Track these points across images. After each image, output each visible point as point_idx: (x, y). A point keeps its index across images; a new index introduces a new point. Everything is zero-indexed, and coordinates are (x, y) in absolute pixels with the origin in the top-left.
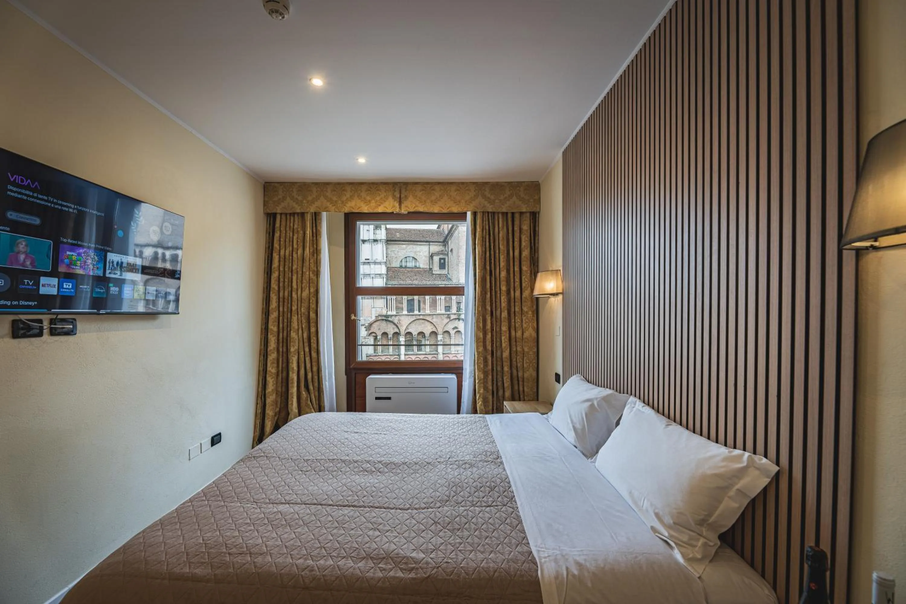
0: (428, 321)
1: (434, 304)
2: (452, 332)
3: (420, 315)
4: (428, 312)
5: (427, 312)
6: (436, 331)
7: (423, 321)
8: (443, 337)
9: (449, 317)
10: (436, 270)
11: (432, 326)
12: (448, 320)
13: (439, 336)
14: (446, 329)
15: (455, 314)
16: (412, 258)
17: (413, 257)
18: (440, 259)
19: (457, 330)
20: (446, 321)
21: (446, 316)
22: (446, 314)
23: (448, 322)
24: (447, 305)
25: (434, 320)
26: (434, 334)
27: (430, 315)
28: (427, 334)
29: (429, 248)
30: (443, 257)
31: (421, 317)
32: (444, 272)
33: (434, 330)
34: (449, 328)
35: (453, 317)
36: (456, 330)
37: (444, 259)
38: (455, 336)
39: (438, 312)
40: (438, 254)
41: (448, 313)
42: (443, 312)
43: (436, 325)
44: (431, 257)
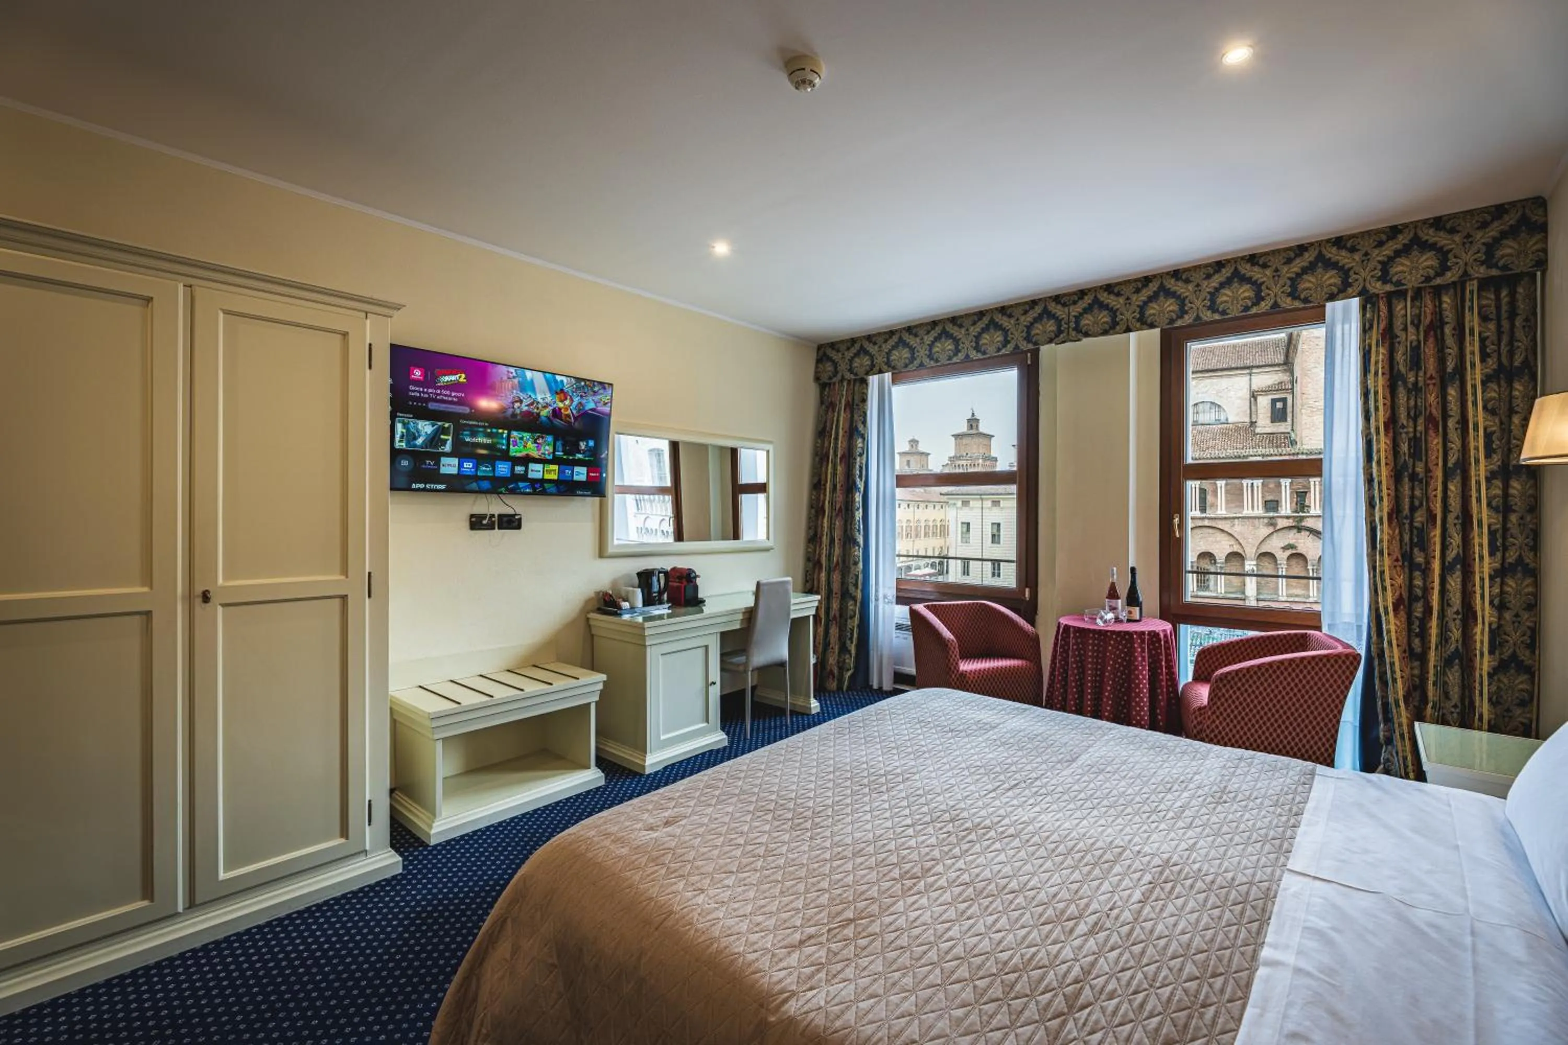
0: (1222, 531)
1: (1236, 497)
2: (1282, 556)
3: (1203, 519)
4: (1222, 511)
5: (1219, 512)
6: (1240, 551)
7: (1211, 531)
8: (1257, 565)
9: (1272, 522)
10: (1264, 424)
11: (1232, 542)
12: (1271, 530)
13: (1247, 563)
14: (1264, 549)
15: (1288, 517)
16: (1209, 405)
17: (1212, 403)
18: (1274, 401)
19: (1294, 551)
20: (1265, 531)
21: (1266, 521)
22: (1263, 518)
23: (1272, 533)
24: (1269, 498)
25: (1237, 528)
26: (1236, 556)
27: (1225, 518)
28: (1221, 556)
29: (1250, 380)
30: (1283, 396)
31: (1206, 523)
32: (1282, 427)
33: (1236, 548)
34: (1275, 545)
35: (1282, 523)
36: (1289, 552)
37: (1284, 400)
38: (1288, 565)
39: (1247, 512)
40: (1266, 391)
41: (1271, 514)
42: (1259, 511)
43: (1241, 541)
44: (1254, 396)
